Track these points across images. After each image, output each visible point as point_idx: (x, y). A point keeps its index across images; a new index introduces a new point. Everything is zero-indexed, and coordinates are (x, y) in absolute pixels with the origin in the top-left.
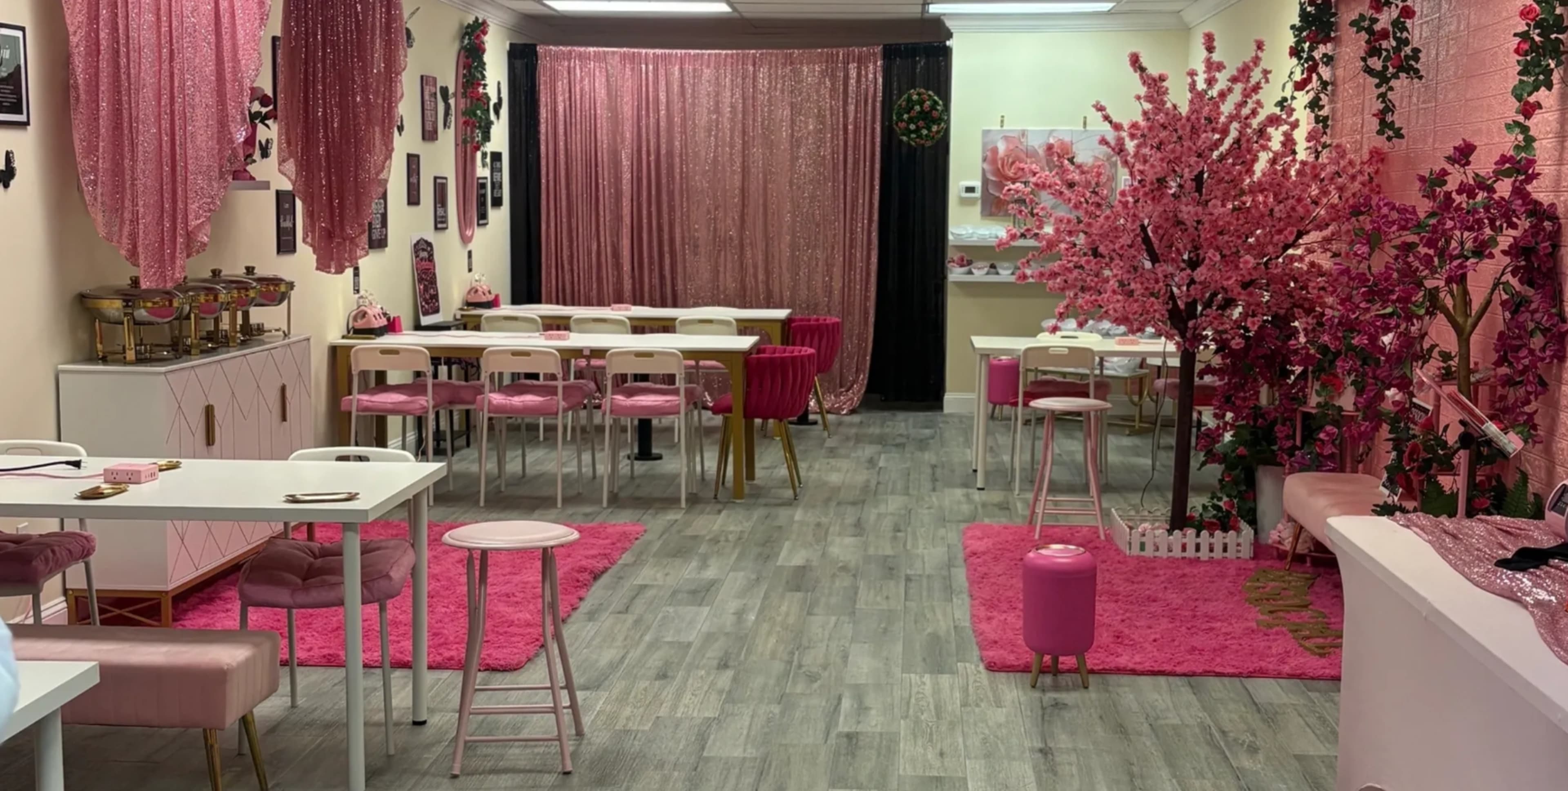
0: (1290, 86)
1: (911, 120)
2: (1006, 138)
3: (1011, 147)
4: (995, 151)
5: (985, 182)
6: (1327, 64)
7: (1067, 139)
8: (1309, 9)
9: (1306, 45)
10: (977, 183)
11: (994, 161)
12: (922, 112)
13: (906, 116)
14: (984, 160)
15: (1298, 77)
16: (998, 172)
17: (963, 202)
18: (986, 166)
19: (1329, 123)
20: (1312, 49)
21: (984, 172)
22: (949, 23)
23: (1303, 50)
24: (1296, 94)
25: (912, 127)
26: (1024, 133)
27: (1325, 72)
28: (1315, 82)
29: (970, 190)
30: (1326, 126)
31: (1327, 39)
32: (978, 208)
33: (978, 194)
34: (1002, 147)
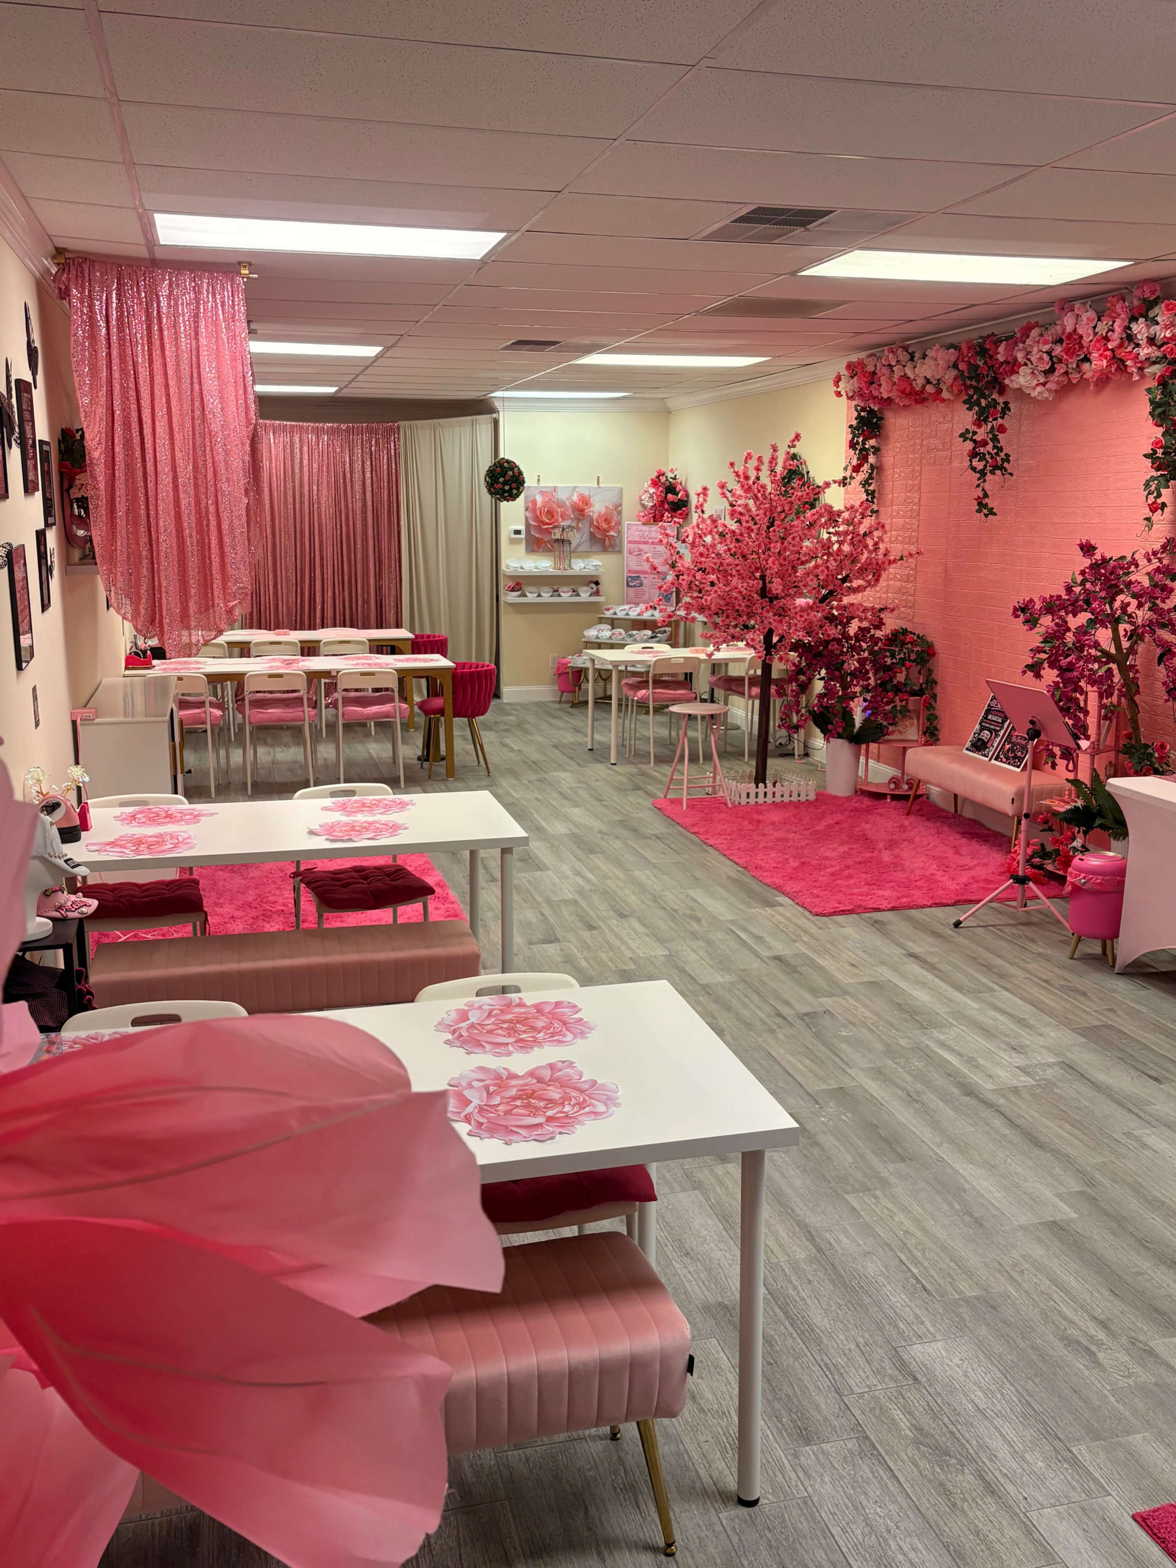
0: (850, 468)
1: (505, 483)
2: (542, 493)
3: (547, 499)
4: (534, 502)
5: (528, 526)
6: (874, 453)
7: (586, 493)
8: (862, 414)
9: (861, 439)
10: (522, 527)
11: (534, 510)
12: (513, 476)
13: (501, 480)
14: (527, 509)
15: (855, 462)
16: (537, 519)
17: (512, 541)
18: (527, 514)
19: (876, 495)
20: (864, 443)
21: (527, 518)
22: (498, 404)
23: (858, 443)
24: (854, 475)
25: (507, 488)
26: (555, 489)
27: (872, 459)
28: (866, 467)
29: (517, 532)
30: (873, 498)
31: (875, 437)
32: (523, 546)
33: (523, 536)
34: (539, 499)
